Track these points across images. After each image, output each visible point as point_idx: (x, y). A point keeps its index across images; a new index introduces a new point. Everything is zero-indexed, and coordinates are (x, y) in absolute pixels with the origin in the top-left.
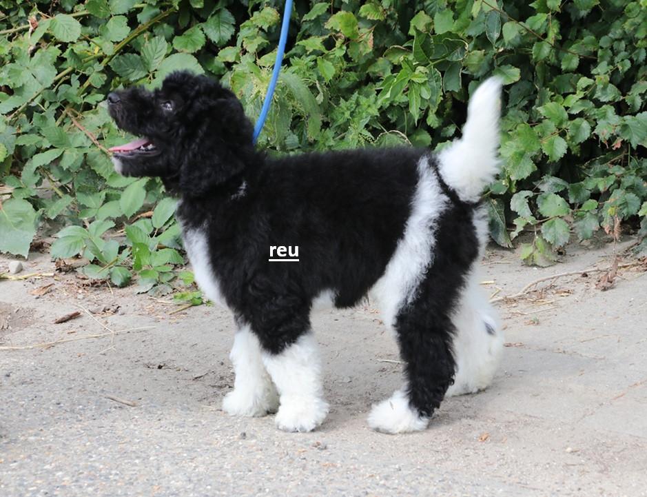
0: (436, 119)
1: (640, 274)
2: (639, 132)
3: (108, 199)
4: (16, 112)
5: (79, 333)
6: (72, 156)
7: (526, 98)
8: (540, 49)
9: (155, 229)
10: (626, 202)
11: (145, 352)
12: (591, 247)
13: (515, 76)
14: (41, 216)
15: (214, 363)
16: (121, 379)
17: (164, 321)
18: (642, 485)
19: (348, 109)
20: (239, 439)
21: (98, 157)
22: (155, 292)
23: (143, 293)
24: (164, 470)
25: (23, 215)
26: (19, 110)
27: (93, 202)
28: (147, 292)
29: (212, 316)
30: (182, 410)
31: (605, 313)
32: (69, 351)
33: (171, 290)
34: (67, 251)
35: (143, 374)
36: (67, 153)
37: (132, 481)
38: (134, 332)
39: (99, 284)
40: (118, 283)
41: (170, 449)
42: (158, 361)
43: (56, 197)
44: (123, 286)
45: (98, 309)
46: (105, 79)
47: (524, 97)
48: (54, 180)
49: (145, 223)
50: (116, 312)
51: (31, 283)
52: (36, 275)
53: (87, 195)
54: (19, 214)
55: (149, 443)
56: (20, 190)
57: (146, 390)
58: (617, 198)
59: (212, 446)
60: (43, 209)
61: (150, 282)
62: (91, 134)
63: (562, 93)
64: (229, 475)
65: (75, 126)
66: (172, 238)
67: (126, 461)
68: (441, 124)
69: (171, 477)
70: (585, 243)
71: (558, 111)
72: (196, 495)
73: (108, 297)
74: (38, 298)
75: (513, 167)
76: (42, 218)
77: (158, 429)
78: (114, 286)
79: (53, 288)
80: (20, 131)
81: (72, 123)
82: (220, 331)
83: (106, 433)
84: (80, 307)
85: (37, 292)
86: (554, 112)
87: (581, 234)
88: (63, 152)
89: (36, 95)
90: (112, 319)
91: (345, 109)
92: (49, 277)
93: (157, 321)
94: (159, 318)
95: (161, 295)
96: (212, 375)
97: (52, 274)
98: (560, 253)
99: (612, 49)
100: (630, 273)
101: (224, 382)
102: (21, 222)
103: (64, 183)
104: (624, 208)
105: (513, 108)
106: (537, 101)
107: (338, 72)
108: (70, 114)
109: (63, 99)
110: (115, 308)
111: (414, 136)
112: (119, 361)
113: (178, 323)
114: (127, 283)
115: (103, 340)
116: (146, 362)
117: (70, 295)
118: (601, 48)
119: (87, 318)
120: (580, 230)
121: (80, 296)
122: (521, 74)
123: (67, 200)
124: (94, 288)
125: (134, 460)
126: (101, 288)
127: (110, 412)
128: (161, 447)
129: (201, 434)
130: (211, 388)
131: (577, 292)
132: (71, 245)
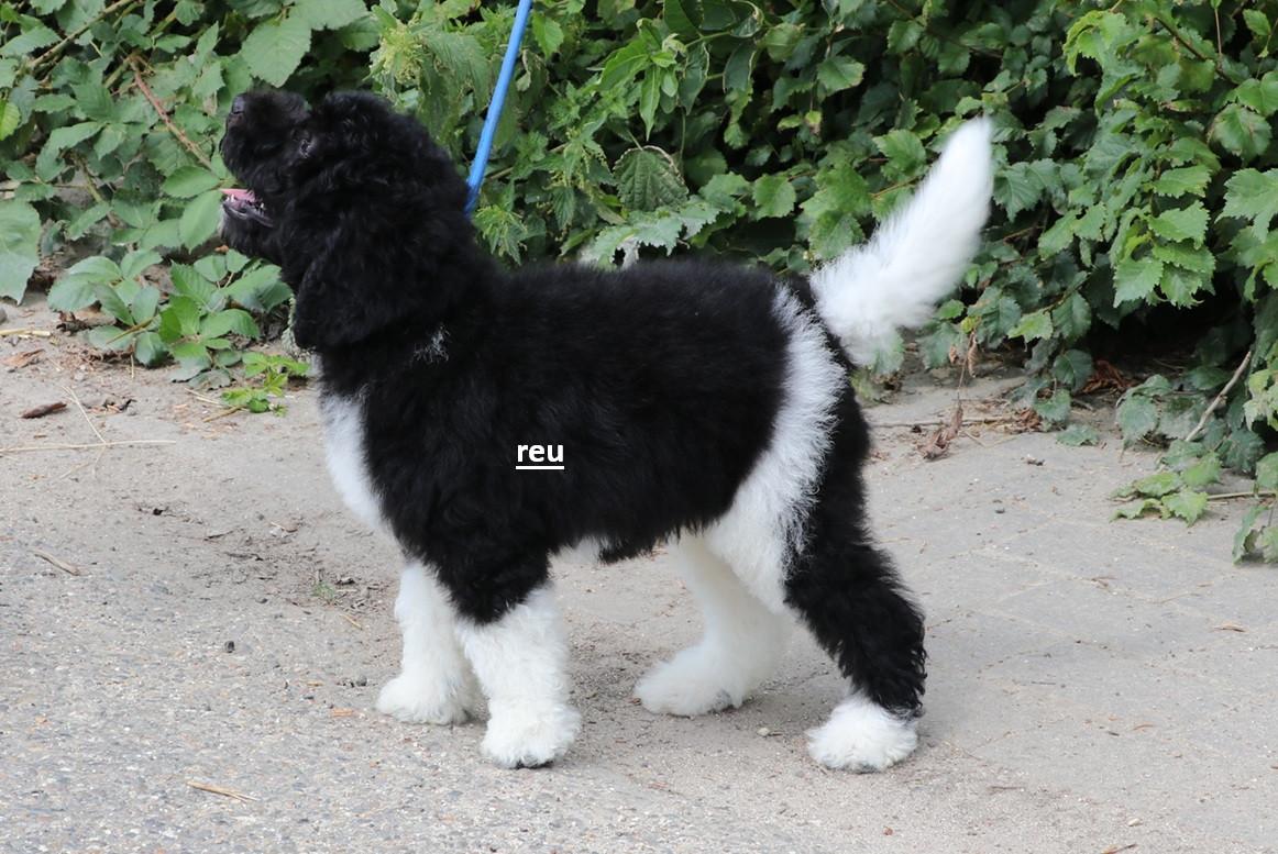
0: (741, 133)
1: (1012, 436)
2: (1023, 193)
3: (164, 215)
4: (47, 54)
5: (53, 439)
6: (116, 137)
7: (883, 114)
8: (902, 32)
9: (229, 273)
10: (998, 311)
11: (145, 484)
12: (949, 381)
13: (853, 75)
14: (59, 234)
15: (250, 514)
16: (82, 525)
17: (196, 433)
18: (858, 804)
19: (578, 101)
20: (221, 651)
21: (164, 142)
22: (201, 382)
23: (182, 381)
24: (67, 691)
25: (23, 229)
26: (53, 50)
27: (139, 219)
28: (188, 381)
29: (274, 434)
30: (152, 590)
31: (922, 499)
32: (23, 467)
33: (228, 382)
34: (74, 298)
35: (122, 520)
36: (108, 131)
37: (7, 704)
38: (139, 448)
39: (119, 358)
40: (145, 359)
41: (97, 657)
42: (158, 501)
43: (90, 203)
44: (154, 365)
45: (96, 402)
46: (202, 11)
47: (881, 111)
48: (91, 172)
49: (214, 262)
50: (123, 408)
51: (10, 345)
52: (21, 332)
53: (131, 205)
54: (17, 228)
55: (68, 642)
56: (28, 187)
57: (114, 550)
58: (988, 302)
59: (171, 659)
60: (63, 221)
61: (198, 364)
62: (158, 103)
63: (942, 111)
64: (171, 713)
65: (137, 86)
66: (252, 292)
67: (14, 669)
68: (746, 144)
69: (74, 704)
70: (941, 373)
71: (910, 144)
72: (100, 740)
73: (123, 381)
74: (12, 371)
75: (820, 237)
76: (60, 237)
77: (97, 618)
78: (139, 364)
79: (41, 356)
80: (50, 87)
81: (134, 81)
82: (278, 460)
83: (7, 616)
84: (70, 395)
85: (16, 361)
86: (900, 147)
87: (927, 357)
88: (102, 129)
89: (84, 27)
90: (115, 420)
91: (573, 101)
92: (44, 337)
93: (183, 432)
94: (188, 428)
95: (208, 387)
96: (238, 535)
97: (48, 334)
98: (888, 386)
99: (1028, 47)
100: (993, 434)
101: (253, 549)
102: (18, 241)
103: (107, 181)
104: (991, 322)
105: (862, 129)
106: (898, 121)
107: (572, 39)
108: (133, 65)
109: (123, 39)
110: (124, 402)
111: (698, 159)
112: (95, 495)
113: (215, 439)
114: (162, 361)
115: (84, 455)
116: (140, 500)
117: (66, 372)
118: (1012, 45)
119: (77, 416)
120: (927, 352)
121: (79, 376)
122: (865, 74)
123: (102, 209)
124: (106, 365)
125: (30, 667)
126: (120, 365)
127: (31, 581)
128: (85, 651)
129: (162, 636)
130: (227, 557)
131: (892, 458)
132: (83, 289)
